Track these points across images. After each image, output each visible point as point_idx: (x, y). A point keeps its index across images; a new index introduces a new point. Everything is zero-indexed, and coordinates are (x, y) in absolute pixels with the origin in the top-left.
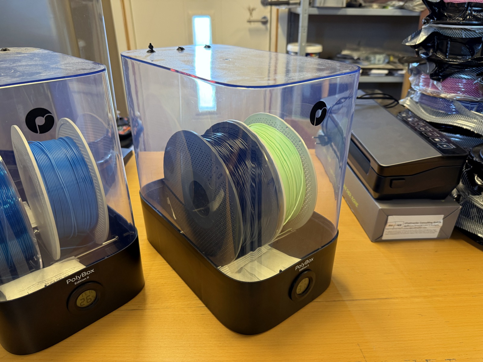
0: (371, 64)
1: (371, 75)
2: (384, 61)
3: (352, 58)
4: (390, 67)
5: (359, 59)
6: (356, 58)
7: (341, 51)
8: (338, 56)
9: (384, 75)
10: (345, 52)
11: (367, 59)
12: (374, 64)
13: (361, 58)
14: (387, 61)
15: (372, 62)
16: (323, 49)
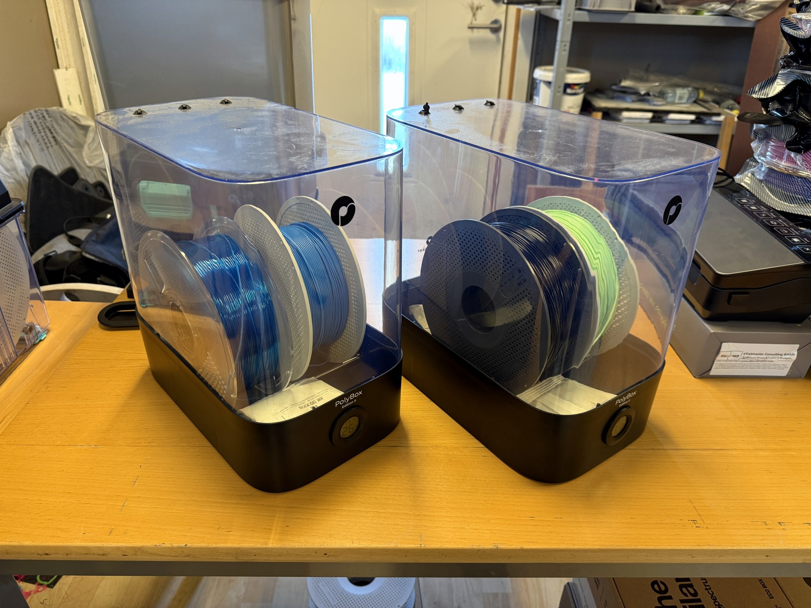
0: (668, 103)
1: (667, 122)
2: (689, 98)
3: (636, 93)
4: (699, 109)
5: (648, 94)
6: (643, 92)
7: (620, 81)
8: (614, 87)
9: (688, 122)
10: (626, 83)
11: (662, 95)
12: (673, 103)
13: (651, 93)
14: (693, 99)
15: (669, 100)
16: (592, 77)
